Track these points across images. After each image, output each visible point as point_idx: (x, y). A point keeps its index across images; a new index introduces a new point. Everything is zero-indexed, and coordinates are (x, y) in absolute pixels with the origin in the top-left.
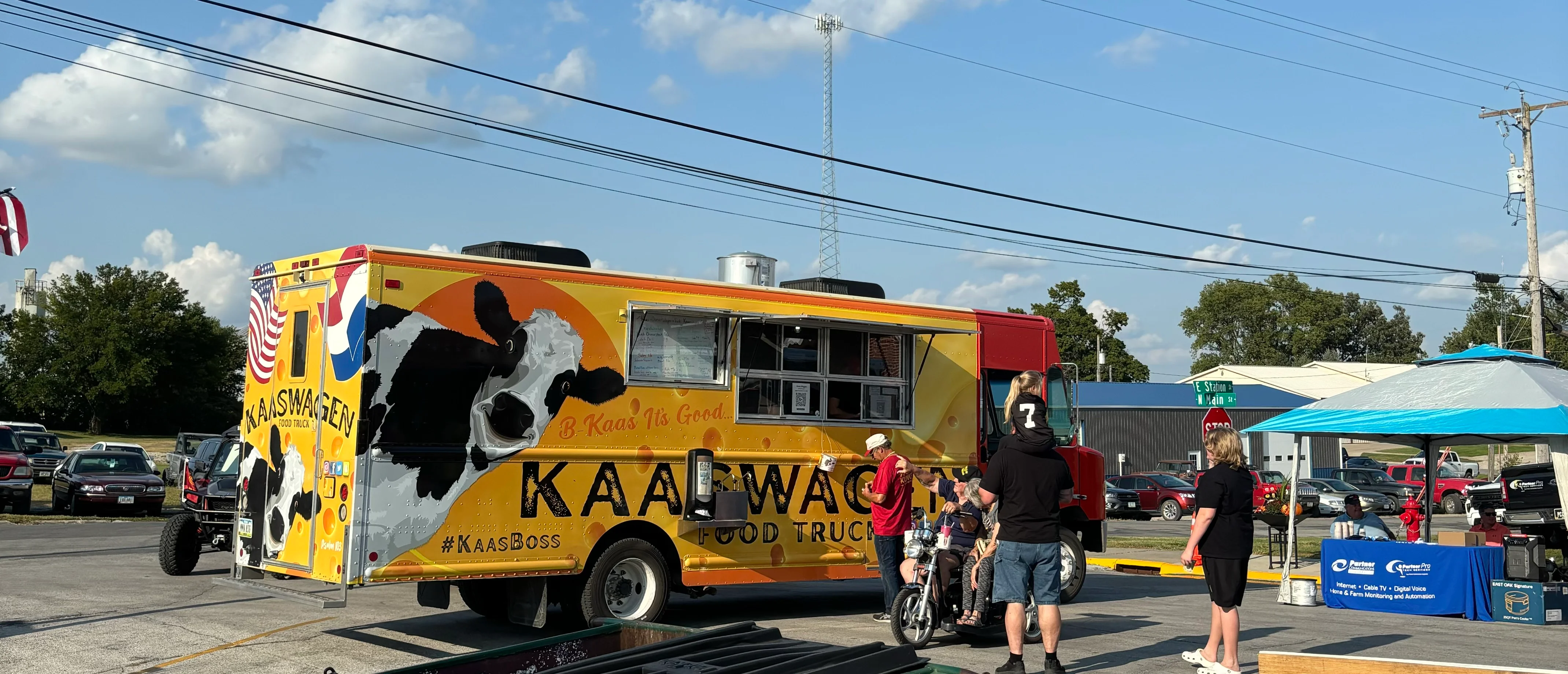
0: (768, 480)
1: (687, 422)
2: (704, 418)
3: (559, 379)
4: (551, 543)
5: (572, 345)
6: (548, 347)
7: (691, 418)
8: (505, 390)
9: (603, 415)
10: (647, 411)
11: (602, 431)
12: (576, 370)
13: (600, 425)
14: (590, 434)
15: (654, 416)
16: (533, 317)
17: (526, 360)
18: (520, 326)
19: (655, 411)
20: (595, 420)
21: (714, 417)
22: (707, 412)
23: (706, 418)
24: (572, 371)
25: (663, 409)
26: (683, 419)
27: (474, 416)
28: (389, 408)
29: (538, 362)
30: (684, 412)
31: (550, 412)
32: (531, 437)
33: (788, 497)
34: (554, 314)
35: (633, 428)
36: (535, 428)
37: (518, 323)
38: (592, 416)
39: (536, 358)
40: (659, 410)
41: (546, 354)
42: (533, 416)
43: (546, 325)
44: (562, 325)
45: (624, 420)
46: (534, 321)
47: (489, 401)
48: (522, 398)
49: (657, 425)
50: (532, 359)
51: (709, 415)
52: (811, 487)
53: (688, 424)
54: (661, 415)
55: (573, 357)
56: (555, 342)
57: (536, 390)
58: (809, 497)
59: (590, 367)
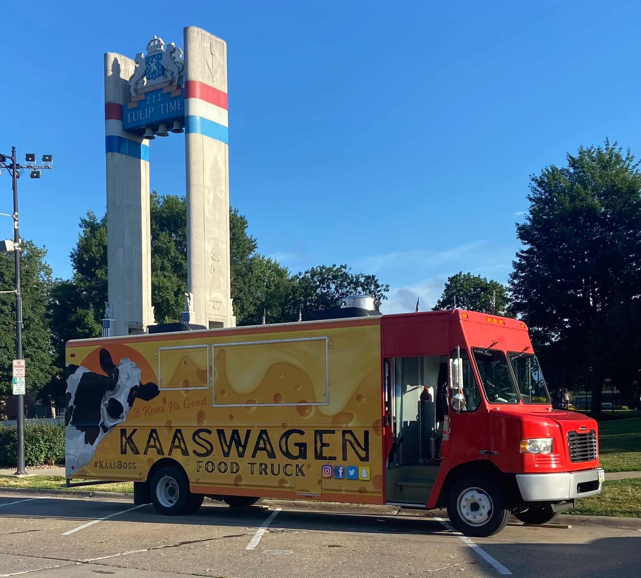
0: (232, 438)
1: (189, 407)
2: (197, 405)
3: (132, 389)
4: (131, 465)
5: (136, 373)
6: (127, 375)
7: (191, 405)
8: (112, 397)
9: (150, 406)
10: (169, 403)
11: (151, 414)
12: (138, 385)
13: (149, 411)
14: (146, 415)
15: (173, 405)
16: (121, 362)
17: (119, 382)
18: (116, 367)
19: (173, 403)
20: (147, 409)
21: (202, 405)
22: (198, 401)
23: (198, 405)
24: (137, 385)
25: (177, 401)
26: (187, 406)
27: (102, 409)
28: (74, 407)
29: (124, 383)
30: (187, 402)
31: (129, 406)
32: (123, 417)
33: (244, 447)
34: (129, 359)
35: (164, 412)
36: (124, 413)
37: (115, 365)
38: (146, 407)
39: (123, 381)
40: (175, 402)
41: (127, 379)
42: (123, 408)
43: (126, 365)
44: (132, 364)
45: (159, 408)
46: (121, 364)
47: (107, 402)
48: (119, 400)
49: (174, 410)
50: (121, 382)
51: (200, 403)
52: (258, 443)
53: (189, 408)
54: (176, 405)
55: (137, 379)
56: (130, 373)
57: (124, 396)
58: (257, 448)
59: (144, 383)
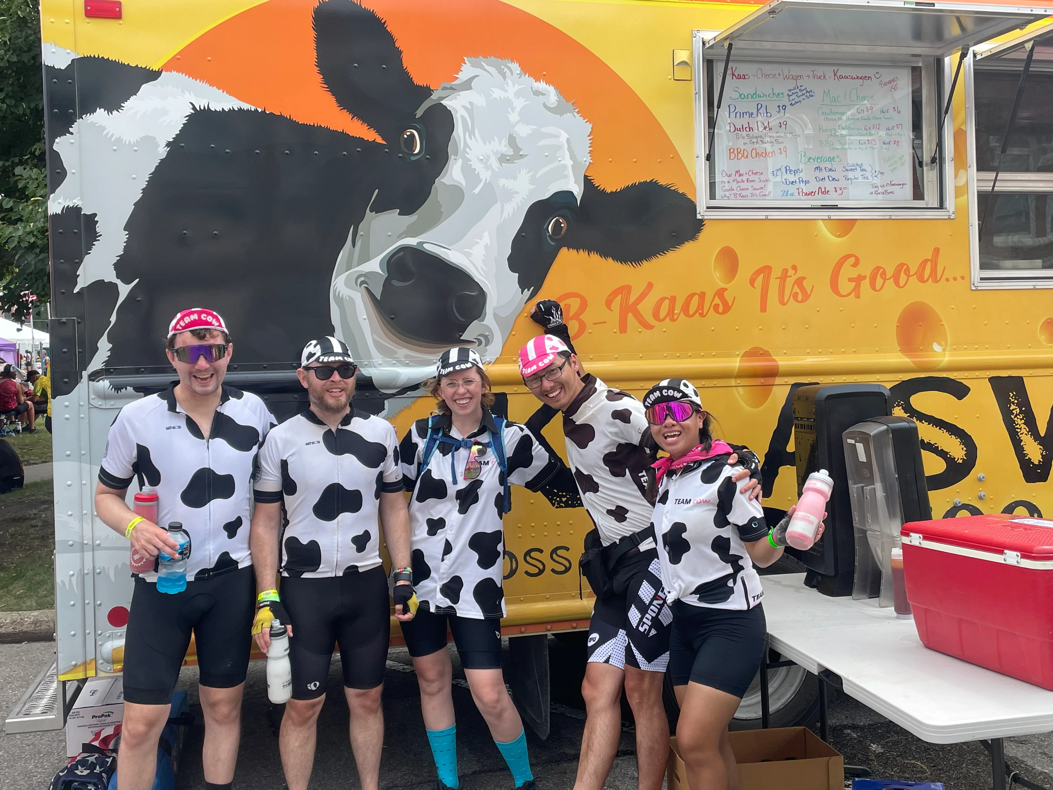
1: (856, 291)
2: (897, 283)
3: (539, 212)
4: (550, 565)
5: (564, 136)
6: (505, 142)
7: (866, 284)
8: (412, 241)
9: (650, 286)
10: (758, 273)
11: (652, 321)
12: (578, 191)
13: (646, 307)
14: (623, 328)
15: (774, 284)
16: (463, 76)
17: (454, 173)
18: (434, 96)
19: (776, 273)
20: (633, 298)
21: (921, 280)
22: (901, 268)
23: (902, 283)
24: (570, 194)
25: (794, 268)
26: (845, 286)
27: (340, 301)
28: (124, 290)
29: (485, 175)
30: (847, 271)
31: (523, 284)
32: (483, 340)
34: (515, 67)
35: (724, 312)
36: (489, 320)
37: (426, 92)
38: (626, 290)
39: (479, 168)
40: (785, 271)
41: (503, 159)
42: (482, 295)
43: (497, 93)
44: (537, 93)
45: (702, 296)
46: (467, 85)
47: (374, 266)
48: (454, 257)
49: (782, 303)
50: (467, 170)
51: (909, 276)
53: (858, 296)
54: (790, 282)
55: (569, 162)
56: (522, 131)
57: (486, 239)
59: (611, 184)
